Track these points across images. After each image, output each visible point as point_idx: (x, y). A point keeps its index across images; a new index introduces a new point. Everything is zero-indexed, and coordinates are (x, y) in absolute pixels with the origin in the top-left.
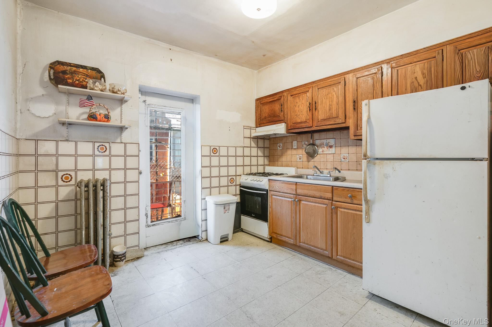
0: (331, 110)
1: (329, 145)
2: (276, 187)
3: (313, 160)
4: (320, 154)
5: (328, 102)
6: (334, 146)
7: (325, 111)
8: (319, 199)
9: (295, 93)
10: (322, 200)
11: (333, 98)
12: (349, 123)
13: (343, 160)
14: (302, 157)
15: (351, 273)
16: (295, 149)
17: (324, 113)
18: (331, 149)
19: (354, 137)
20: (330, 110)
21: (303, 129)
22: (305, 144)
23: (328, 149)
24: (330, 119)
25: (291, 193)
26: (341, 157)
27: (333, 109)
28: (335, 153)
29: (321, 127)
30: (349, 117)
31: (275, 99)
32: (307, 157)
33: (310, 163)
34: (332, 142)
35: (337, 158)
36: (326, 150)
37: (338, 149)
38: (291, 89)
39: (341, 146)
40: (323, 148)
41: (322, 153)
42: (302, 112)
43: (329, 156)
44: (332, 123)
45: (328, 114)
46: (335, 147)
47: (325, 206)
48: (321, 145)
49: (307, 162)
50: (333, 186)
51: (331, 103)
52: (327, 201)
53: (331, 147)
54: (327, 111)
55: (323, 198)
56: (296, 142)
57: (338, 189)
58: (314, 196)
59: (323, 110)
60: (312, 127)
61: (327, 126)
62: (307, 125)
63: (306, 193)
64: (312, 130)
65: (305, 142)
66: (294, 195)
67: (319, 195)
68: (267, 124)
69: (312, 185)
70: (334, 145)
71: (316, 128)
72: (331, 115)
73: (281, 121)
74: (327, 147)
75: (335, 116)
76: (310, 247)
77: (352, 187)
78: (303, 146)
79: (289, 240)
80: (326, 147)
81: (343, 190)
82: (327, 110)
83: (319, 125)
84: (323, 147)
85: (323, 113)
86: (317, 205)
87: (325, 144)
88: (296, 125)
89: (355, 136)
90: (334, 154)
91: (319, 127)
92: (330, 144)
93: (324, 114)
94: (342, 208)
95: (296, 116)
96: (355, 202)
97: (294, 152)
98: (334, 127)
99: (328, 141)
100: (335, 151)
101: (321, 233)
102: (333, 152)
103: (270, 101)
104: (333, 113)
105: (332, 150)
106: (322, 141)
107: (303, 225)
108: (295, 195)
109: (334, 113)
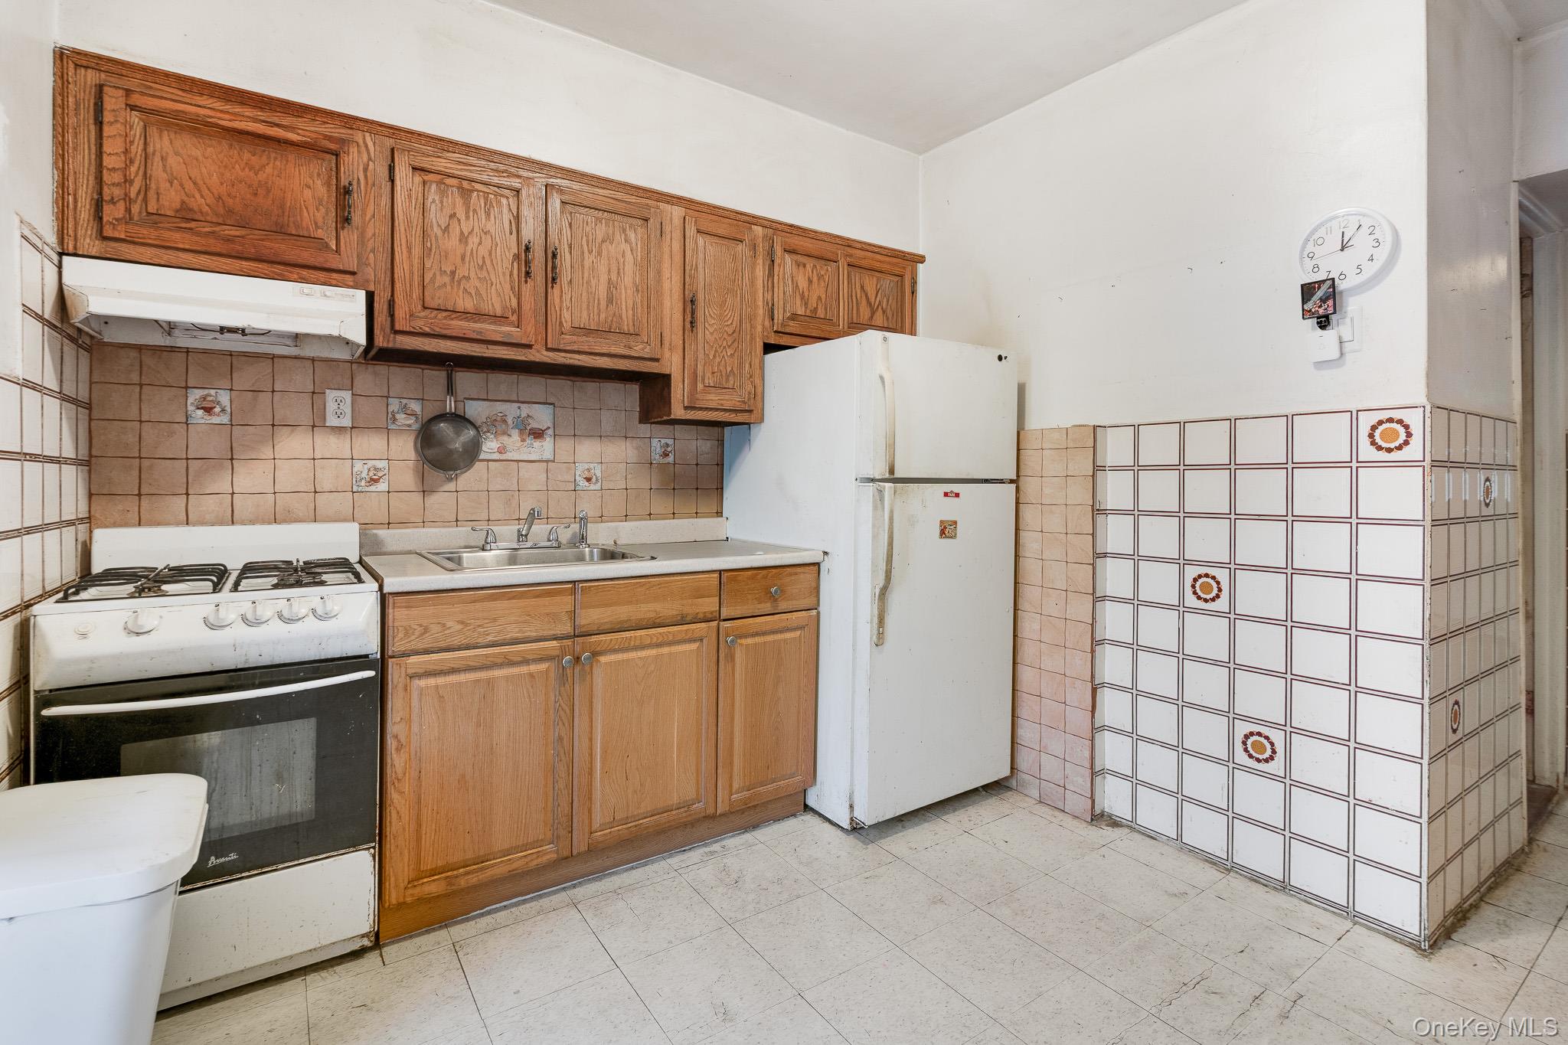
0: (616, 303)
1: (529, 428)
2: (449, 624)
3: (451, 486)
4: (488, 461)
5: (603, 269)
6: (550, 432)
7: (591, 301)
8: (676, 628)
9: (440, 164)
10: (686, 627)
11: (624, 265)
12: (669, 364)
13: (583, 483)
14: (386, 471)
15: (749, 827)
16: (340, 429)
17: (588, 305)
18: (537, 444)
19: (683, 411)
20: (610, 300)
21: (485, 346)
22: (404, 409)
23: (525, 444)
24: (611, 335)
25: (546, 633)
26: (578, 473)
27: (624, 303)
28: (552, 458)
29: (569, 355)
30: (670, 345)
31: (292, 136)
32: (416, 470)
33: (434, 500)
34: (542, 416)
35: (560, 478)
36: (516, 446)
37: (565, 444)
38: (412, 132)
39: (575, 435)
40: (505, 438)
41: (496, 456)
42: (481, 268)
43: (526, 471)
44: (614, 350)
45: (603, 316)
46: (553, 437)
47: (694, 646)
48: (497, 425)
49: (417, 498)
50: (720, 572)
51: (614, 277)
52: (703, 625)
53: (538, 434)
54: (599, 304)
55: (689, 618)
56: (347, 395)
57: (740, 578)
58: (658, 621)
59: (584, 294)
60: (530, 346)
61: (597, 358)
62: (509, 334)
63: (624, 617)
64: (532, 358)
65: (404, 401)
66: (562, 638)
67: (675, 613)
68: (203, 260)
69: (649, 582)
70: (549, 428)
71: (551, 354)
72: (615, 319)
73: (335, 275)
74: (521, 432)
75: (629, 330)
76: (636, 826)
77: (778, 563)
78: (394, 420)
79: (535, 856)
80: (515, 434)
81: (753, 578)
82: (601, 297)
83: (568, 348)
84: (505, 433)
85: (585, 306)
86: (665, 650)
87: (510, 421)
88: (445, 318)
89: (686, 408)
90: (547, 461)
91: (563, 354)
92: (534, 425)
93: (588, 308)
94: (746, 636)
95: (447, 279)
96: (783, 606)
97: (330, 445)
98: (621, 368)
99: (526, 410)
100: (552, 450)
101: (679, 749)
102: (548, 455)
103: (237, 125)
104: (621, 317)
105: (544, 448)
106: (500, 407)
107: (604, 751)
108: (567, 637)
109: (624, 317)
